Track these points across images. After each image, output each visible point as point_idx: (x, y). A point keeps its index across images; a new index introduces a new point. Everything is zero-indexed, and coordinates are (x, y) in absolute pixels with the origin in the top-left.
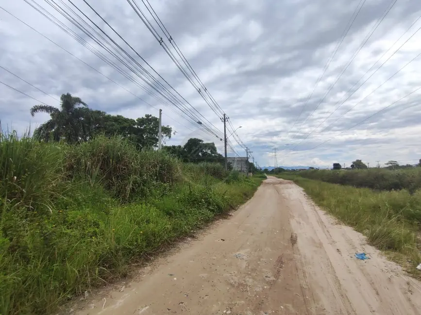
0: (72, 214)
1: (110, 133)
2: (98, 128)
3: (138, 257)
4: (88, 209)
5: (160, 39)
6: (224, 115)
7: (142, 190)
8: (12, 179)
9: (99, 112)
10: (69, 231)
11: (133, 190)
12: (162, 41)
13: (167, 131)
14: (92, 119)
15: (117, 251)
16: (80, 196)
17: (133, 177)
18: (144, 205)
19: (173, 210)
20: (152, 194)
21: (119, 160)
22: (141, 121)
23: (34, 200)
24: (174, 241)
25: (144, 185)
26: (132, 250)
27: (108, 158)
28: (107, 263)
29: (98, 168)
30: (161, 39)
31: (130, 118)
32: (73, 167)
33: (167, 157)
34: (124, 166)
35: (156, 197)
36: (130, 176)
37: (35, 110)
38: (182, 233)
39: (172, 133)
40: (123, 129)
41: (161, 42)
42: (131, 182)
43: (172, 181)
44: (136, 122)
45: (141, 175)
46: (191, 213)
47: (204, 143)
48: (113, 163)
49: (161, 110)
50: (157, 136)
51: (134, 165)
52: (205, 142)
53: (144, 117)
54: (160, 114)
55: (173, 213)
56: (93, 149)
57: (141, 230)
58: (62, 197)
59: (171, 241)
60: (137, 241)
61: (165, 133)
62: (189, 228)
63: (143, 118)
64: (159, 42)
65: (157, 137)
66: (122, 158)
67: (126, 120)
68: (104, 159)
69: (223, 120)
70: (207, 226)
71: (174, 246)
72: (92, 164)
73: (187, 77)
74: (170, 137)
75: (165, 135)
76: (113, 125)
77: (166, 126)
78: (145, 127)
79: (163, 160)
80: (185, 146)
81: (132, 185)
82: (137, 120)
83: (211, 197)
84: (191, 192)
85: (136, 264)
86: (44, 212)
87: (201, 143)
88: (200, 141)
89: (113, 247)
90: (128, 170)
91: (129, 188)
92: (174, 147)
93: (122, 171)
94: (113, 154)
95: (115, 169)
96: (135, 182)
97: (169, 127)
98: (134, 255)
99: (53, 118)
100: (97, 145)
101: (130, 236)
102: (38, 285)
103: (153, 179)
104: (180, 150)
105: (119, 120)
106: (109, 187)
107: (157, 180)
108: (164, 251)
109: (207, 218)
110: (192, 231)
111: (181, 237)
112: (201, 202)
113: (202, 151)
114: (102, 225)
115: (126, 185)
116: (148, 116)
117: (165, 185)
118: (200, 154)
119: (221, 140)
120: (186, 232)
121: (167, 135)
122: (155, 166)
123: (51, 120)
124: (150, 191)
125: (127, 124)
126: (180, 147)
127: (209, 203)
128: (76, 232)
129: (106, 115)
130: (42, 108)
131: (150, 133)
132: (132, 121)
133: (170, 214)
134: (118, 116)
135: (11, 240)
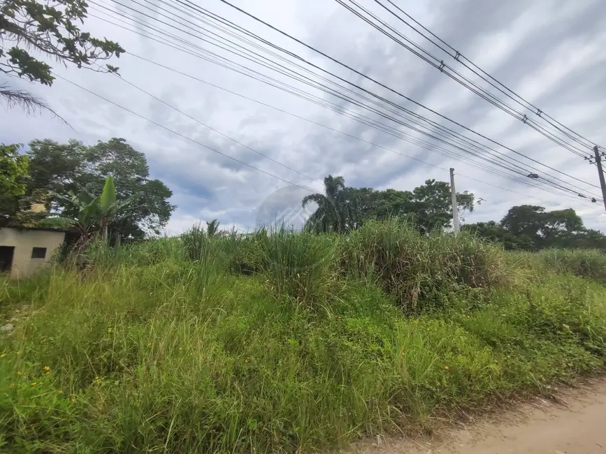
0: (352, 322)
1: (382, 215)
2: (365, 210)
3: (445, 407)
4: (367, 319)
5: (439, 64)
6: (596, 149)
7: (436, 297)
8: (295, 276)
9: (364, 190)
10: (350, 344)
11: (422, 296)
12: (444, 65)
13: (466, 200)
14: (357, 200)
15: (413, 389)
16: (356, 299)
17: (420, 276)
18: (443, 322)
19: (498, 337)
20: (453, 305)
21: (398, 251)
22: (421, 192)
23: (315, 301)
24: (510, 398)
25: (438, 290)
26: (433, 393)
27: (383, 249)
28: (400, 403)
29: (373, 264)
30: (442, 62)
31: (404, 191)
32: (345, 262)
33: (473, 244)
34: (406, 259)
35: (461, 311)
36: (415, 274)
37: (305, 201)
38: (524, 386)
39: (475, 202)
40: (397, 206)
41: (441, 67)
42: (419, 285)
43: (489, 285)
44: (413, 194)
45: (433, 274)
46: (539, 349)
47: (546, 211)
48: (390, 255)
49: (452, 170)
50: (447, 210)
51: (422, 258)
52: (548, 210)
53: (425, 185)
54: (452, 175)
55: (498, 343)
56: (364, 239)
57: (445, 364)
58: (338, 299)
59: (503, 395)
60: (440, 380)
61: (463, 204)
62: (540, 380)
63: (422, 186)
64: (439, 68)
65: (449, 212)
66: (402, 248)
67: (399, 194)
68: (379, 251)
69: (594, 160)
70: (587, 384)
71: (512, 408)
72: (365, 258)
73: (494, 102)
74: (471, 209)
75: (462, 207)
76: (383, 203)
77: (462, 193)
78: (428, 199)
79: (466, 249)
80: (504, 222)
81: (421, 289)
82: (414, 192)
83: (587, 322)
84: (532, 306)
85: (444, 419)
86: (323, 316)
87: (538, 212)
88: (537, 208)
89: (405, 380)
90: (412, 265)
91: (416, 292)
92: (481, 225)
93: (403, 266)
94: (390, 243)
95: (394, 265)
96: (424, 285)
97: (469, 193)
98: (438, 402)
99: (320, 205)
100: (369, 233)
101: (429, 369)
102: (328, 406)
103: (452, 279)
104: (494, 230)
105: (389, 195)
106: (388, 290)
107: (458, 281)
108: (492, 412)
109: (584, 366)
110: (549, 387)
111: (524, 393)
112: (561, 329)
113: (542, 227)
114: (387, 344)
115: (411, 288)
116: (429, 182)
117: (477, 290)
118: (539, 233)
119: (594, 200)
120: (534, 386)
121: (465, 207)
122: (453, 259)
123: (319, 209)
124: (449, 299)
125: (402, 199)
126: (492, 223)
127: (585, 335)
128: (358, 348)
129: (373, 191)
130: (311, 197)
131: (436, 207)
132: (408, 194)
133: (493, 344)
134: (388, 191)
135: (300, 343)
